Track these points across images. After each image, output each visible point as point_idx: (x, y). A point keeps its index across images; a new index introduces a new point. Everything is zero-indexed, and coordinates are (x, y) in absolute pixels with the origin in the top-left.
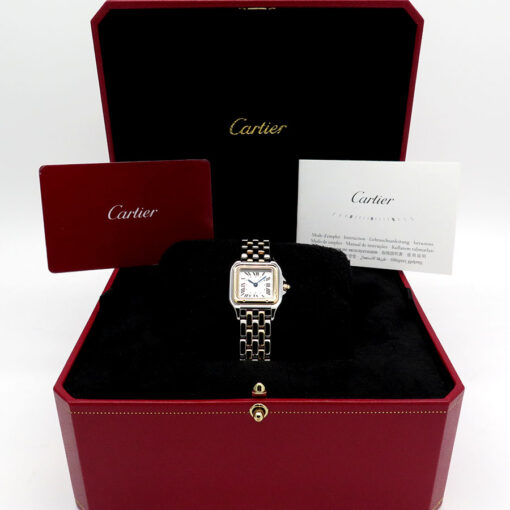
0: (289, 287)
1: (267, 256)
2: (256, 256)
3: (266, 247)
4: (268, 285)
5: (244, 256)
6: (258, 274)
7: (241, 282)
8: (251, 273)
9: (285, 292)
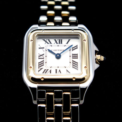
0: (102, 58)
1: (73, 19)
2: (58, 19)
3: (71, 8)
4: (75, 56)
5: (43, 18)
6: (61, 42)
7: (39, 52)
8: (52, 41)
9: (97, 66)
